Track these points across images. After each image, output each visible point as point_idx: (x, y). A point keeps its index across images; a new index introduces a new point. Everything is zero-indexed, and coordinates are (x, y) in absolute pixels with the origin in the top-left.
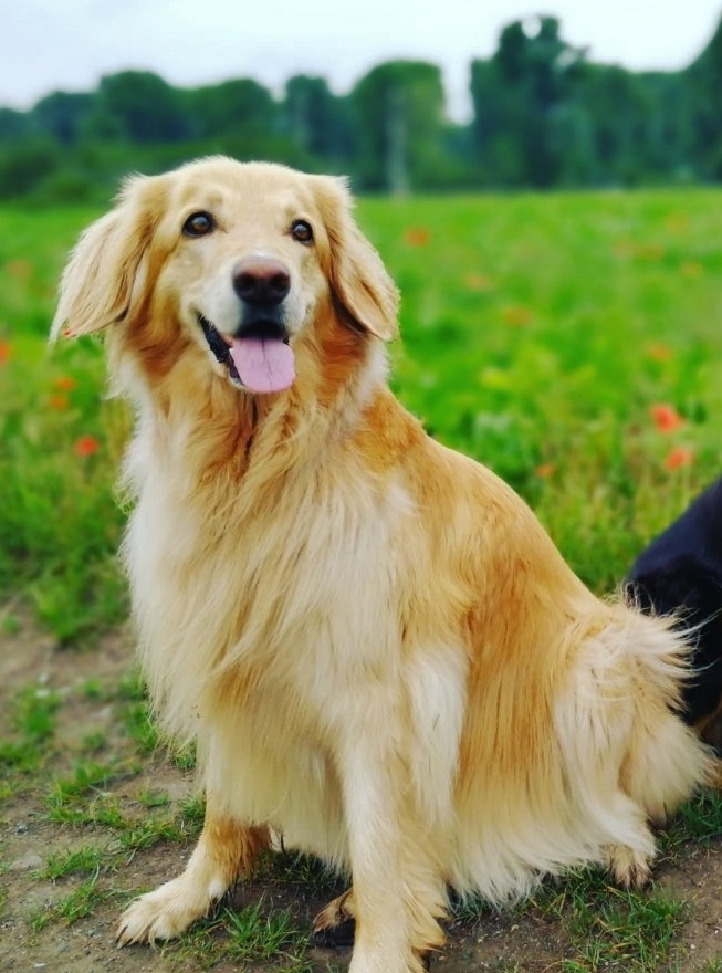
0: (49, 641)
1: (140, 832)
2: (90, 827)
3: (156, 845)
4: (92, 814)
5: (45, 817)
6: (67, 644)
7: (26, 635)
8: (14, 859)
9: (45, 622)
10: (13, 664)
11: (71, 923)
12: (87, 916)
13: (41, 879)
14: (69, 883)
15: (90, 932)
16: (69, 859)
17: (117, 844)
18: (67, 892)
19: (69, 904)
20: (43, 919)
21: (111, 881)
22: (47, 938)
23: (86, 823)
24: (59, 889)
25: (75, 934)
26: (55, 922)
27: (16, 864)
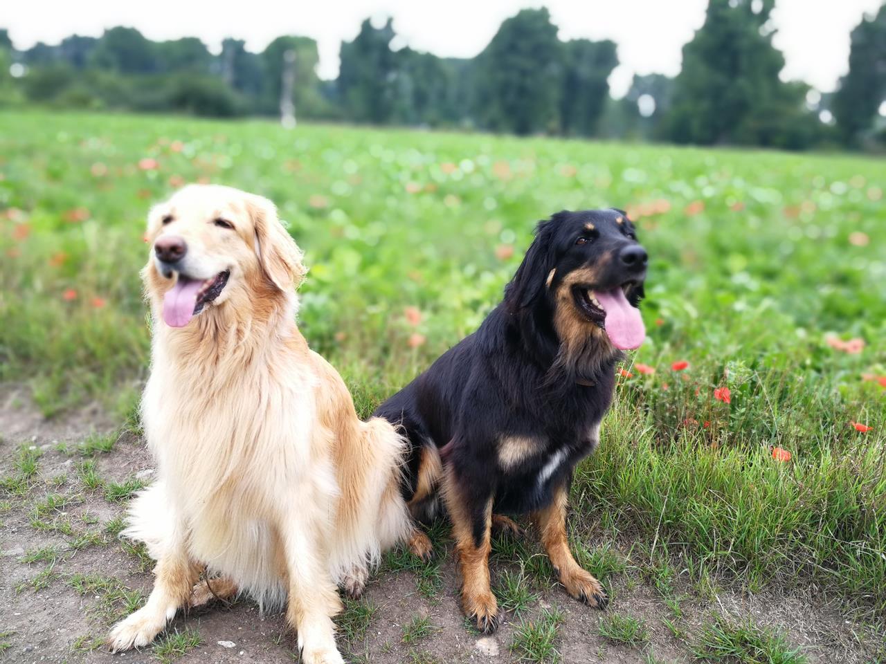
0: (38, 416)
1: (81, 539)
2: (53, 533)
3: (89, 547)
4: (54, 526)
5: (28, 524)
6: (50, 418)
7: (26, 410)
8: (8, 549)
9: (37, 403)
10: (17, 427)
11: (37, 591)
12: (46, 587)
13: (22, 563)
14: (38, 567)
15: (47, 597)
16: (39, 552)
17: (67, 545)
18: (37, 572)
19: (37, 580)
20: (21, 588)
21: (62, 567)
22: (23, 599)
23: (51, 530)
24: (32, 569)
25: (38, 597)
26: (28, 589)
27: (10, 552)
